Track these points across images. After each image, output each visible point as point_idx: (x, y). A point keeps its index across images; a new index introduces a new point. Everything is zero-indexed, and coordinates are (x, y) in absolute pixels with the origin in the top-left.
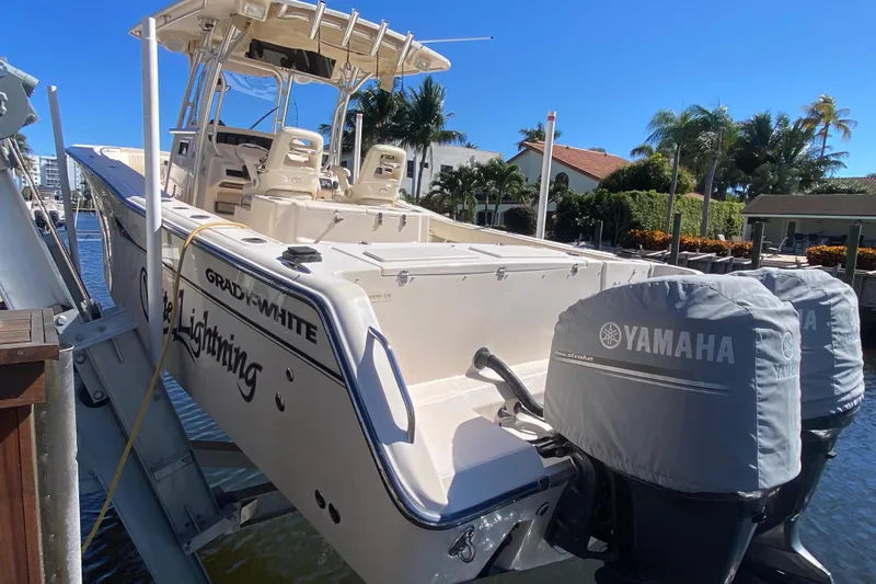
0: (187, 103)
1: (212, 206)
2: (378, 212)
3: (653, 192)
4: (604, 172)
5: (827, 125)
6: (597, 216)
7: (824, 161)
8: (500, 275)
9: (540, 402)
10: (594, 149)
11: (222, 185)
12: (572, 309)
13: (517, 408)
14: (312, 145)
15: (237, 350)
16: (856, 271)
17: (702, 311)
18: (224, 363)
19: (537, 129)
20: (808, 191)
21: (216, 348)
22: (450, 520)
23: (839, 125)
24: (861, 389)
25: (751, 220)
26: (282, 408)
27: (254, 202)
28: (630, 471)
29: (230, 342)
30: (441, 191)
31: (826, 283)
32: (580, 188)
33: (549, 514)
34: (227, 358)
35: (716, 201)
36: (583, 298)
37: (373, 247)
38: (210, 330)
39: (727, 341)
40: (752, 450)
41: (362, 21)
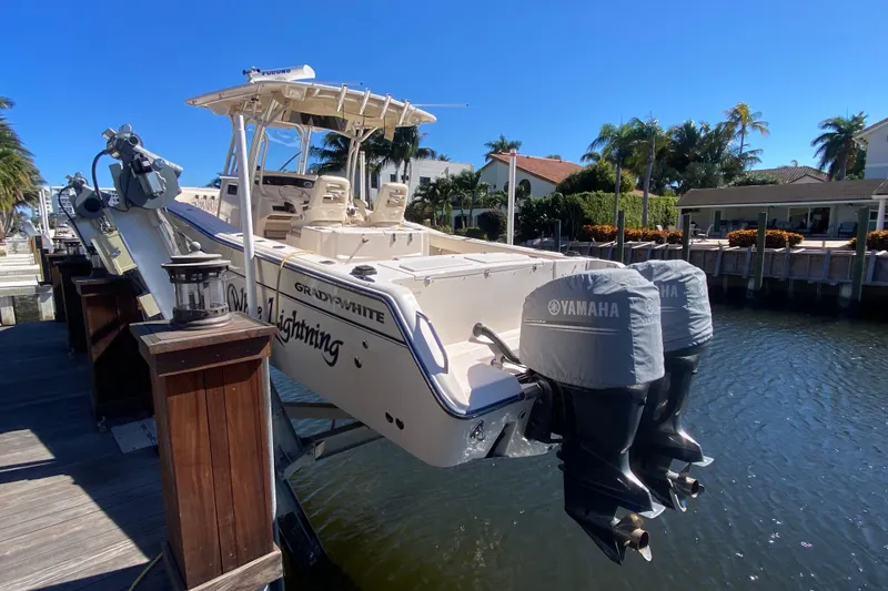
0: (231, 154)
1: (262, 233)
2: (392, 232)
3: (600, 192)
4: (560, 178)
5: (744, 127)
6: (556, 215)
7: (743, 157)
8: (486, 275)
9: (517, 355)
10: (550, 157)
11: (270, 218)
12: (532, 294)
13: (503, 359)
14: (342, 187)
15: (322, 334)
16: (765, 250)
17: (602, 290)
18: (311, 343)
19: (500, 141)
20: (733, 183)
21: (304, 334)
22: (471, 414)
23: (754, 126)
24: (711, 330)
25: (684, 211)
26: (359, 366)
27: (303, 232)
28: (569, 382)
29: (316, 329)
30: (422, 201)
31: (684, 268)
32: (540, 193)
33: (527, 417)
34: (314, 340)
35: (655, 196)
36: (539, 286)
37: (402, 262)
38: (298, 323)
39: (614, 305)
40: (631, 363)
41: (373, 95)
